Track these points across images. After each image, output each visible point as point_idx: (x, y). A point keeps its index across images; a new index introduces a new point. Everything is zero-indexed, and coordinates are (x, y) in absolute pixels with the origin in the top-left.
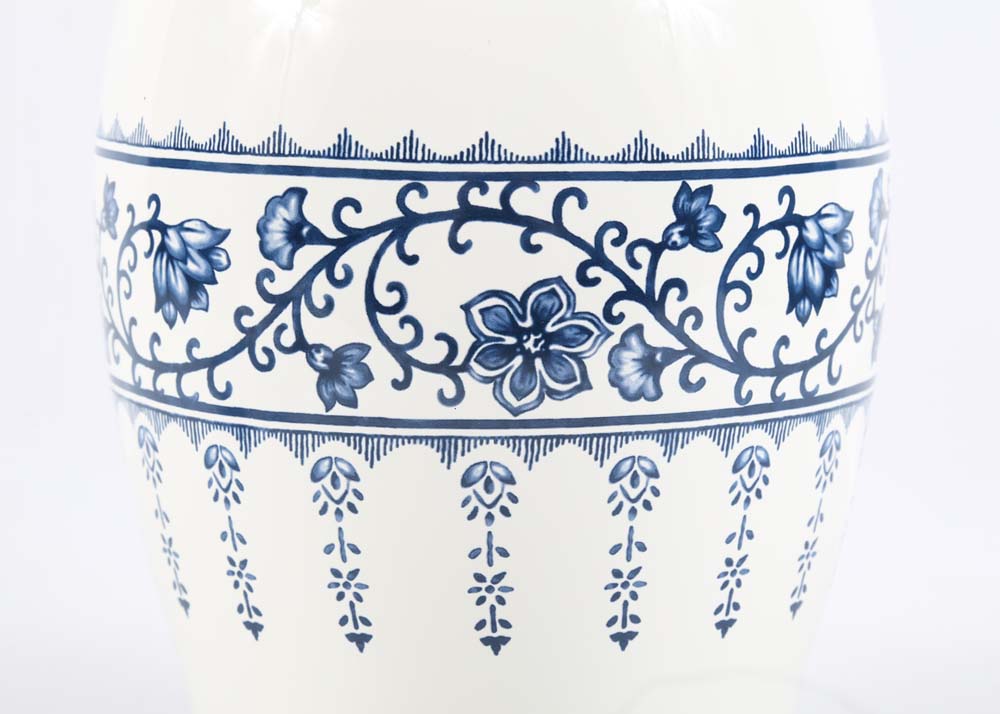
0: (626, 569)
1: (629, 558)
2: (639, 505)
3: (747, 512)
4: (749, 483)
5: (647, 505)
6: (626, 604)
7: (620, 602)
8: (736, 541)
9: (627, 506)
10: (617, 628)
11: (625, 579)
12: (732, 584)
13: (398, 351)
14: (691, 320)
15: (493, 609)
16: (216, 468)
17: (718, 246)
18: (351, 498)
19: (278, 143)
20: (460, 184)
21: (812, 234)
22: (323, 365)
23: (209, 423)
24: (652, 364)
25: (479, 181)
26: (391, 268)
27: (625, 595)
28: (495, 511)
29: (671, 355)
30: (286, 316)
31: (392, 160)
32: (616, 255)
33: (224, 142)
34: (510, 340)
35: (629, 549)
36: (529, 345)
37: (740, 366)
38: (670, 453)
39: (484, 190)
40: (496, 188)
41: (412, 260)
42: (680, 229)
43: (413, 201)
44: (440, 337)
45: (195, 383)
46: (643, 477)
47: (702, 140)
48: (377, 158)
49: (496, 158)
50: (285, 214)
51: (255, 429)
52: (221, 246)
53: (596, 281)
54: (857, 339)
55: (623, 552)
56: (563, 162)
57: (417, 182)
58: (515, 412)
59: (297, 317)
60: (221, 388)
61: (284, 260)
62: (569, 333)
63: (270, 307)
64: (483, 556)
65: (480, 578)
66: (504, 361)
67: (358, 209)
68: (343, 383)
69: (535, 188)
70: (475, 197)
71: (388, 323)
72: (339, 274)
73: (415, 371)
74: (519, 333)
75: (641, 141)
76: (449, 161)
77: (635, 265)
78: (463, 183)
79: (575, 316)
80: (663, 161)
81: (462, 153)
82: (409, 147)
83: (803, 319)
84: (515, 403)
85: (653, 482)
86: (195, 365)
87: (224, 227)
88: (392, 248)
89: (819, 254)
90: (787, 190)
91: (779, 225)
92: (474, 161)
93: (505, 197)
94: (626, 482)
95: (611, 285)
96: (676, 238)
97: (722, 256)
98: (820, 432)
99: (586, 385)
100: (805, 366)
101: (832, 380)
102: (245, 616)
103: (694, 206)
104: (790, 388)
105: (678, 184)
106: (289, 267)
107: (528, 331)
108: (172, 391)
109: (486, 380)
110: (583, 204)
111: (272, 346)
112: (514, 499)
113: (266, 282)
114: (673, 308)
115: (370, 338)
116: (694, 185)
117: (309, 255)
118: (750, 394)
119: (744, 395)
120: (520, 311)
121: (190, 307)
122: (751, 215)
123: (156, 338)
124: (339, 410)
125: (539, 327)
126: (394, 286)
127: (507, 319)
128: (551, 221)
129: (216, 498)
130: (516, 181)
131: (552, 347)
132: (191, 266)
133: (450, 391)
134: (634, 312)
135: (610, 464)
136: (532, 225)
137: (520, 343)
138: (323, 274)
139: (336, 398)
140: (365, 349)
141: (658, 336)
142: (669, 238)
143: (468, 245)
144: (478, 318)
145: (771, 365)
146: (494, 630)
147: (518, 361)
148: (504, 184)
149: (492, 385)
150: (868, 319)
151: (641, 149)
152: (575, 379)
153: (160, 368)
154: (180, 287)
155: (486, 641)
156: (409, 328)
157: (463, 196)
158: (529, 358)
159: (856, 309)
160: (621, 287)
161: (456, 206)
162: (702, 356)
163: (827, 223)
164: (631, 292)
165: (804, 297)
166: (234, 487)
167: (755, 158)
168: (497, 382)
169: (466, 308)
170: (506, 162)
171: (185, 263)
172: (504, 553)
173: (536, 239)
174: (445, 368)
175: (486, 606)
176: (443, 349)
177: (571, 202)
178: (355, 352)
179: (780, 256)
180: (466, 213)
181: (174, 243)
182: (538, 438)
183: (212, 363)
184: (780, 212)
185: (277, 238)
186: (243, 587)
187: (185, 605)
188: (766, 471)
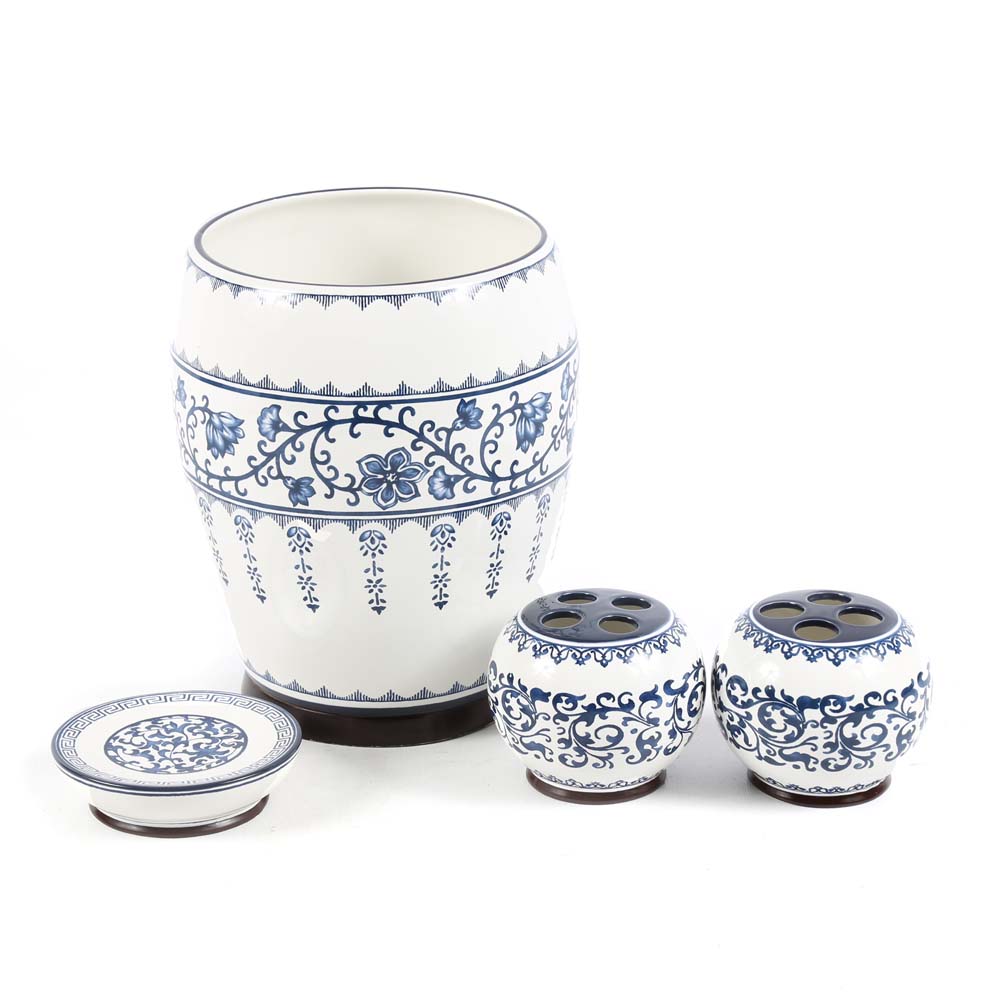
0: (440, 574)
1: (442, 569)
2: (446, 546)
4: (500, 529)
6: (441, 589)
7: (438, 588)
8: (495, 556)
9: (440, 546)
10: (437, 600)
12: (494, 574)
13: (327, 482)
14: (468, 461)
15: (377, 594)
16: (240, 525)
17: (480, 426)
18: (307, 545)
19: (266, 383)
20: (354, 406)
21: (528, 410)
24: (449, 483)
25: (363, 405)
27: (441, 585)
28: (376, 552)
29: (458, 478)
30: (273, 462)
32: (430, 436)
33: (239, 378)
34: (380, 476)
35: (442, 565)
36: (389, 478)
37: (494, 478)
38: (460, 521)
39: (366, 409)
41: (333, 441)
43: (332, 414)
44: (347, 475)
45: (228, 486)
46: (447, 533)
47: (470, 378)
50: (270, 417)
53: (421, 448)
54: (556, 449)
55: (439, 567)
57: (333, 405)
58: (384, 508)
59: (278, 464)
60: (242, 491)
61: (271, 437)
62: (408, 472)
64: (371, 571)
65: (370, 581)
67: (306, 417)
69: (390, 408)
70: (361, 412)
71: (322, 469)
72: (298, 446)
73: (335, 490)
75: (440, 382)
77: (439, 439)
78: (355, 406)
79: (411, 464)
82: (329, 390)
83: (525, 451)
84: (384, 504)
85: (452, 535)
86: (229, 478)
87: (241, 418)
88: (323, 434)
90: (515, 393)
91: (511, 411)
93: (376, 412)
94: (439, 536)
95: (429, 449)
96: (459, 425)
97: (482, 430)
98: (537, 498)
99: (417, 494)
100: (527, 472)
101: (542, 473)
102: (257, 592)
104: (520, 483)
105: (459, 400)
106: (273, 440)
107: (389, 472)
108: (217, 487)
109: (370, 494)
110: (413, 414)
112: (385, 546)
113: (263, 447)
114: (459, 457)
115: (313, 475)
116: (467, 399)
117: (283, 436)
119: (496, 490)
123: (208, 461)
124: (300, 506)
125: (394, 470)
126: (323, 453)
129: (241, 539)
130: (381, 404)
132: (225, 433)
133: (353, 500)
134: (440, 461)
135: (430, 529)
136: (389, 424)
137: (385, 477)
138: (290, 445)
139: (298, 501)
140: (312, 480)
141: (451, 470)
143: (359, 434)
144: (365, 467)
145: (510, 474)
146: (378, 603)
147: (385, 485)
148: (375, 406)
150: (562, 438)
151: (441, 386)
153: (211, 476)
154: (220, 442)
155: (374, 609)
156: (332, 472)
157: (355, 412)
159: (555, 437)
160: (433, 450)
161: (352, 416)
162: (474, 476)
163: (536, 403)
164: (438, 452)
165: (524, 441)
166: (249, 535)
168: (375, 495)
169: (359, 462)
172: (381, 570)
173: (391, 431)
174: (349, 489)
175: (374, 593)
176: (348, 481)
177: (408, 413)
178: (307, 481)
179: (511, 425)
180: (357, 420)
181: (216, 421)
182: (396, 519)
183: (237, 479)
184: (511, 404)
185: (267, 427)
186: (255, 579)
187: (227, 582)
188: (509, 522)
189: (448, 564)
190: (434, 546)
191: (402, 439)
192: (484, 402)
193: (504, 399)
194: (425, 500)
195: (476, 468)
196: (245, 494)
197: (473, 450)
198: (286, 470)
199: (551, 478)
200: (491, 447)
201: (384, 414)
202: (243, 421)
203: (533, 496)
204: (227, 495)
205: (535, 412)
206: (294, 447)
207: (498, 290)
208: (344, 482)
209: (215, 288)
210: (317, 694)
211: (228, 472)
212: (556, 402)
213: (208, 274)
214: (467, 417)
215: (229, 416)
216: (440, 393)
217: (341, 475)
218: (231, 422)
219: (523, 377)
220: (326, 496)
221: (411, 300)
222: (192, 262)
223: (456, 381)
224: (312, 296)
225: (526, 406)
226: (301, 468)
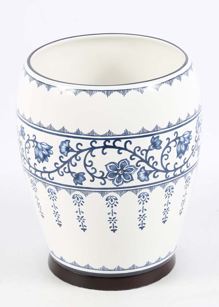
1: (143, 212)
2: (145, 202)
3: (169, 199)
4: (169, 193)
5: (147, 202)
6: (142, 221)
7: (141, 221)
9: (142, 202)
10: (141, 226)
11: (142, 216)
12: (166, 213)
13: (91, 174)
14: (155, 164)
15: (113, 224)
16: (50, 193)
17: (161, 148)
18: (81, 202)
21: (182, 139)
22: (75, 176)
23: (49, 184)
24: (147, 174)
25: (108, 140)
26: (89, 157)
27: (142, 219)
28: (113, 205)
29: (151, 172)
30: (66, 166)
31: (89, 136)
32: (138, 153)
33: (50, 128)
34: (116, 172)
35: (143, 211)
36: (120, 173)
37: (166, 171)
38: (151, 191)
39: (109, 142)
40: (112, 141)
41: (94, 156)
42: (152, 146)
43: (94, 144)
44: (100, 172)
45: (45, 175)
46: (145, 196)
47: (157, 127)
48: (85, 135)
49: (112, 135)
50: (65, 145)
51: (60, 187)
52: (51, 149)
53: (134, 159)
54: (193, 156)
55: (141, 211)
56: (126, 135)
57: (94, 140)
58: (117, 186)
59: (68, 166)
60: (52, 178)
61: (65, 154)
62: (128, 170)
63: (62, 164)
64: (111, 214)
65: (110, 218)
66: (114, 176)
67: (82, 145)
68: (79, 180)
69: (120, 141)
70: (107, 143)
72: (78, 158)
73: (95, 178)
74: (118, 170)
75: (143, 129)
76: (101, 136)
77: (142, 155)
78: (104, 140)
79: (130, 166)
80: (148, 132)
81: (104, 134)
82: (93, 133)
83: (180, 158)
84: (117, 184)
85: (148, 197)
86: (45, 172)
87: (52, 146)
88: (89, 154)
89: (184, 143)
90: (176, 132)
91: (175, 140)
92: (107, 136)
93: (114, 143)
94: (142, 198)
95: (137, 159)
96: (151, 148)
97: (162, 150)
99: (132, 180)
100: (181, 167)
101: (187, 167)
102: (58, 222)
103: (155, 141)
104: (178, 172)
105: (152, 137)
106: (67, 156)
107: (120, 170)
109: (111, 180)
110: (131, 143)
111: (63, 171)
112: (117, 203)
113: (61, 158)
114: (151, 162)
118: (169, 176)
119: (167, 176)
120: (118, 166)
121: (44, 160)
122: (168, 140)
123: (35, 164)
124: (78, 185)
125: (122, 169)
126: (90, 161)
127: (115, 168)
128: (124, 147)
129: (51, 199)
130: (116, 140)
131: (125, 173)
132: (44, 152)
133: (103, 182)
134: (143, 164)
135: (138, 195)
136: (120, 148)
137: (118, 172)
138: (74, 158)
139: (78, 183)
140: (84, 174)
141: (148, 168)
142: (150, 148)
143: (106, 153)
144: (109, 168)
145: (174, 169)
146: (114, 228)
147: (118, 176)
148: (113, 140)
149: (112, 181)
150: (196, 150)
152: (130, 179)
153: (36, 170)
154: (41, 156)
155: (112, 230)
156: (94, 170)
157: (105, 143)
158: (120, 175)
159: (193, 150)
161: (103, 145)
162: (158, 171)
163: (185, 136)
164: (142, 160)
165: (180, 153)
166: (55, 197)
167: (169, 128)
168: (113, 180)
169: (106, 166)
170: (114, 136)
171: (43, 151)
172: (115, 213)
173: (121, 151)
174: (102, 178)
175: (112, 223)
176: (101, 174)
177: (128, 143)
178: (82, 174)
179: (175, 147)
180: (105, 147)
181: (39, 146)
182: (122, 191)
183: (49, 173)
184: (174, 137)
185: (64, 149)
186: (57, 217)
187: (43, 217)
188: (173, 190)
189: (146, 210)
190: (139, 202)
191: (126, 155)
192: (163, 137)
193: (171, 135)
194: (136, 182)
195: (159, 167)
196: (53, 179)
197: (158, 159)
198: (72, 169)
199: (190, 169)
200: (165, 157)
201: (118, 144)
202: (52, 147)
203: (183, 178)
204: (45, 179)
205: (185, 140)
206: (76, 159)
207: (169, 86)
208: (99, 174)
209: (39, 86)
210: (85, 267)
211: (45, 169)
212: (193, 135)
213: (35, 79)
214: (155, 145)
215: (45, 144)
216: (143, 134)
217: (98, 171)
218: (47, 147)
219: (180, 124)
220: (91, 181)
221: (130, 92)
222: (27, 73)
223: (150, 128)
224: (84, 90)
225: (181, 138)
226: (79, 168)
